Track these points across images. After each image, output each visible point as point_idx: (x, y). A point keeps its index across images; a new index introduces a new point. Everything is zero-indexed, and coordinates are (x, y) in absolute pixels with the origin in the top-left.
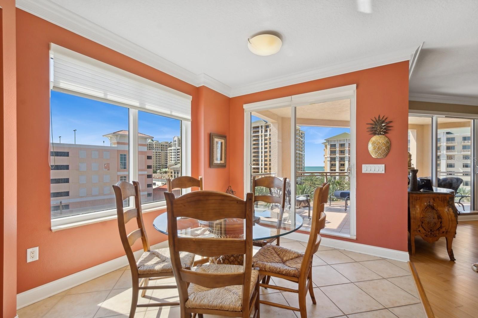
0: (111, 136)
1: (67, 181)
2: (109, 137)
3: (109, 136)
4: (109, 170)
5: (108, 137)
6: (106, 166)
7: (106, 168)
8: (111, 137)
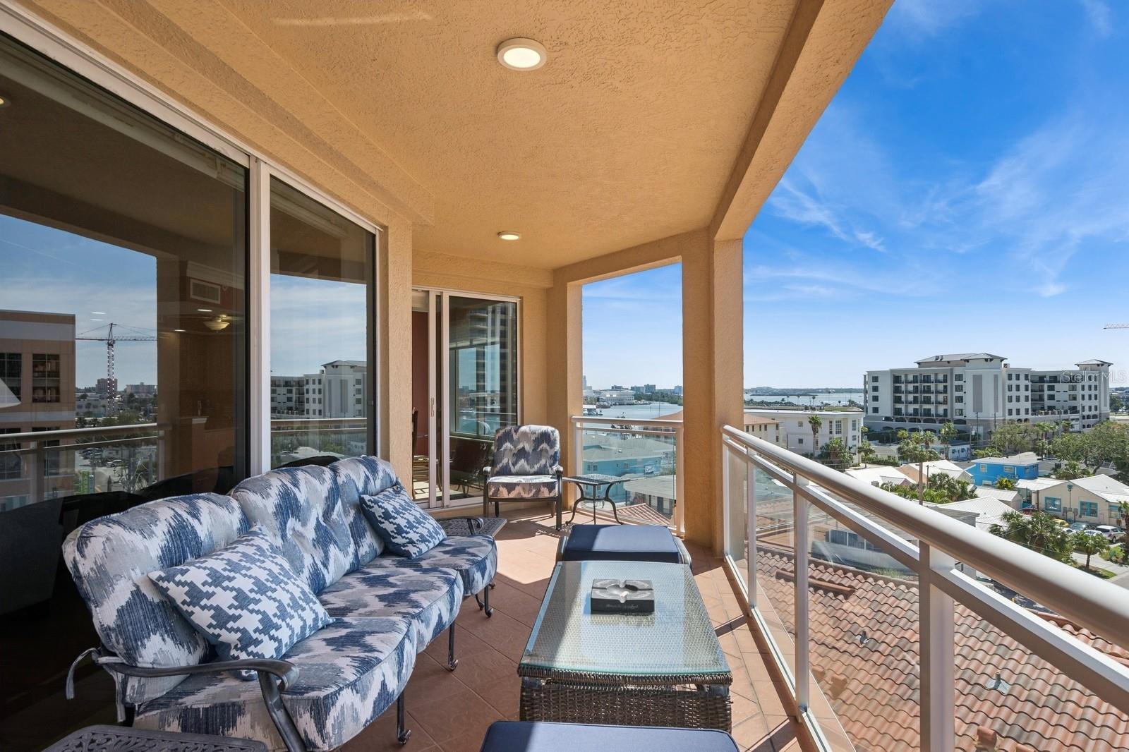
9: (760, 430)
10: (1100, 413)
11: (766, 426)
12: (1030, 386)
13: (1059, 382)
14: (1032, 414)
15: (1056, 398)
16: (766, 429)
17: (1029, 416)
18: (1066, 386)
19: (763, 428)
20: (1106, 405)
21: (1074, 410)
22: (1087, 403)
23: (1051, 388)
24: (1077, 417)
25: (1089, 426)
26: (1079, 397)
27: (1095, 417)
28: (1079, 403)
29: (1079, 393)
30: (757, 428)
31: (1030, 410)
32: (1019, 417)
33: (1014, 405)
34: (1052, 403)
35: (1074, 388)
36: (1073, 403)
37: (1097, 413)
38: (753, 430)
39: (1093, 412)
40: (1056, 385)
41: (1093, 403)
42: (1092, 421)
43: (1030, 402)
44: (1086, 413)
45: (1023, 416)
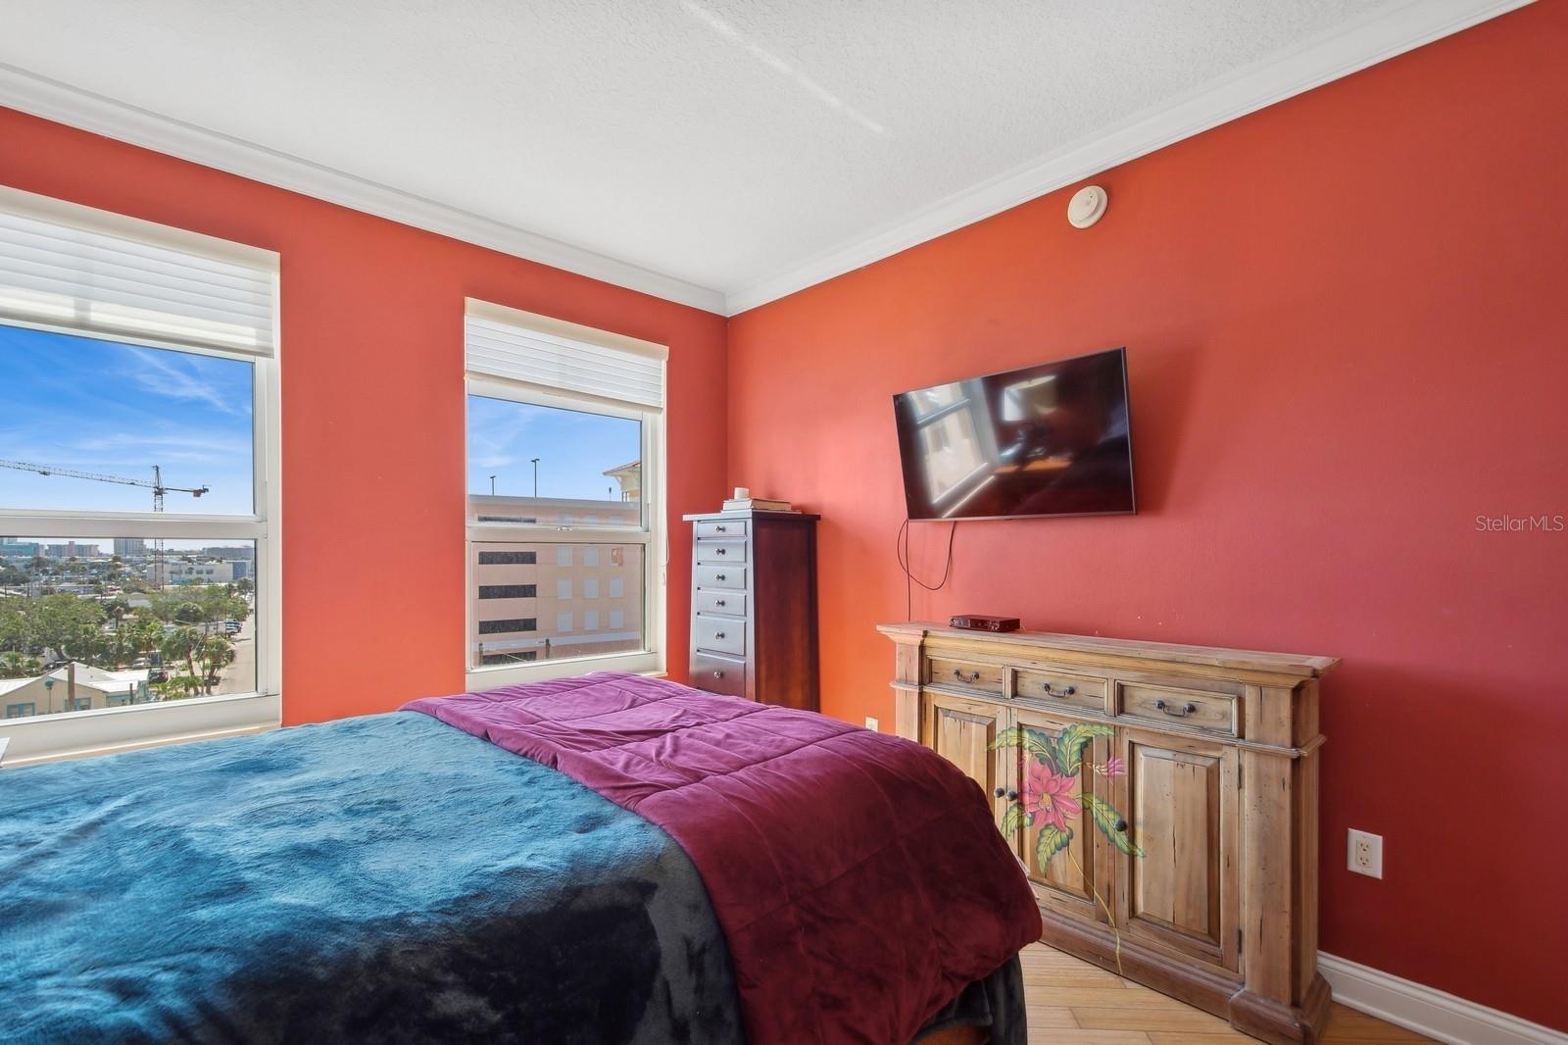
0: (625, 473)
1: (529, 591)
2: (620, 476)
3: (620, 473)
4: (621, 564)
5: (616, 476)
6: (615, 553)
7: (615, 559)
8: (623, 477)
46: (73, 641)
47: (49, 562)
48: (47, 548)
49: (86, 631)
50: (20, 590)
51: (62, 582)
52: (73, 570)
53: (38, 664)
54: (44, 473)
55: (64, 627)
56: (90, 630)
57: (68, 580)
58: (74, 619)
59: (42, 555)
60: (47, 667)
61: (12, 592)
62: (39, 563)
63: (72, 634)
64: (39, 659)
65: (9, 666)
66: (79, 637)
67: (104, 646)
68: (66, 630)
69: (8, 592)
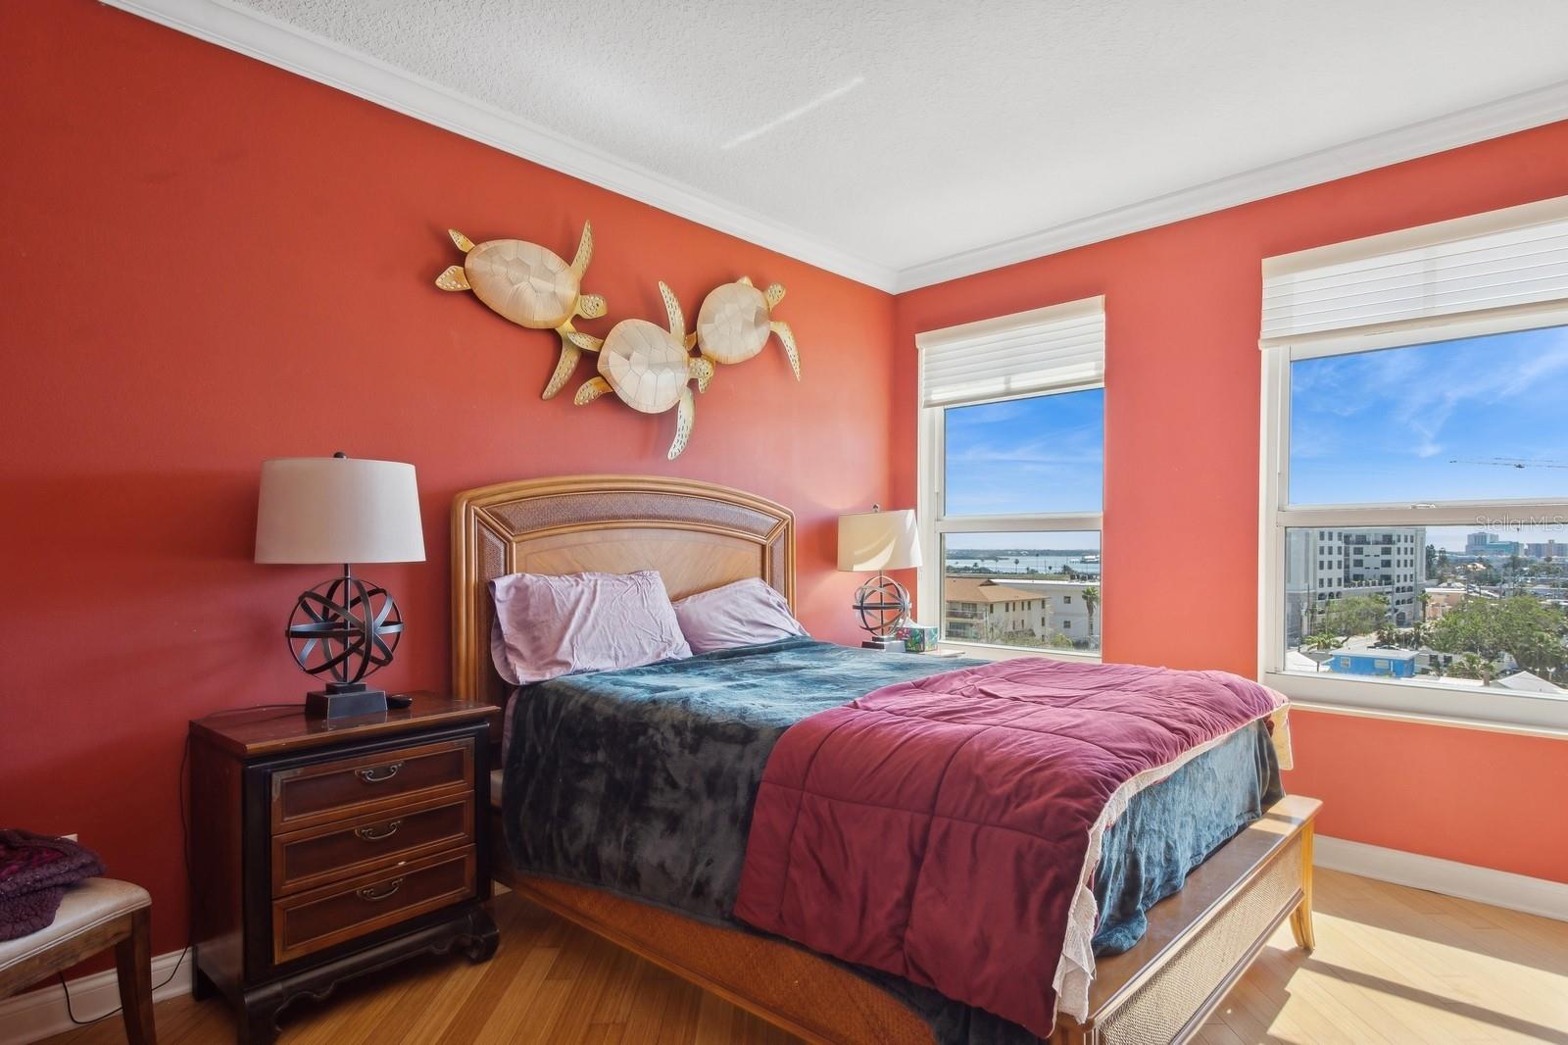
9: (1023, 609)
10: (1416, 585)
11: (1029, 604)
12: (1343, 548)
13: (1369, 543)
14: (1345, 586)
15: (1365, 564)
16: (1029, 608)
17: (1342, 589)
18: (1378, 549)
19: (1026, 604)
20: (1421, 575)
21: (1387, 579)
22: (1402, 571)
23: (1359, 551)
24: (1390, 590)
25: (1403, 602)
26: (1394, 563)
27: (1410, 589)
28: (1395, 571)
29: (1394, 557)
30: (1018, 607)
31: (1343, 581)
32: (1330, 590)
33: (1325, 574)
34: (1358, 571)
35: (1387, 551)
36: (1386, 571)
37: (1412, 584)
38: (1014, 609)
39: (1409, 584)
40: (1365, 547)
41: (1409, 571)
42: (1406, 595)
43: (1343, 570)
44: (1402, 584)
45: (1335, 589)
46: (1527, 649)
47: (1526, 563)
48: (1526, 547)
49: (1541, 639)
50: (1496, 591)
51: (1538, 583)
52: (1549, 571)
53: (1491, 668)
54: (1520, 466)
55: (1519, 633)
56: (1545, 638)
57: (1543, 582)
58: (1530, 625)
59: (1521, 556)
60: (1503, 672)
61: (1486, 592)
62: (1515, 563)
63: (1528, 641)
64: (1494, 664)
65: (1466, 665)
66: (1533, 645)
67: (1559, 658)
68: (1521, 636)
69: (1482, 592)
